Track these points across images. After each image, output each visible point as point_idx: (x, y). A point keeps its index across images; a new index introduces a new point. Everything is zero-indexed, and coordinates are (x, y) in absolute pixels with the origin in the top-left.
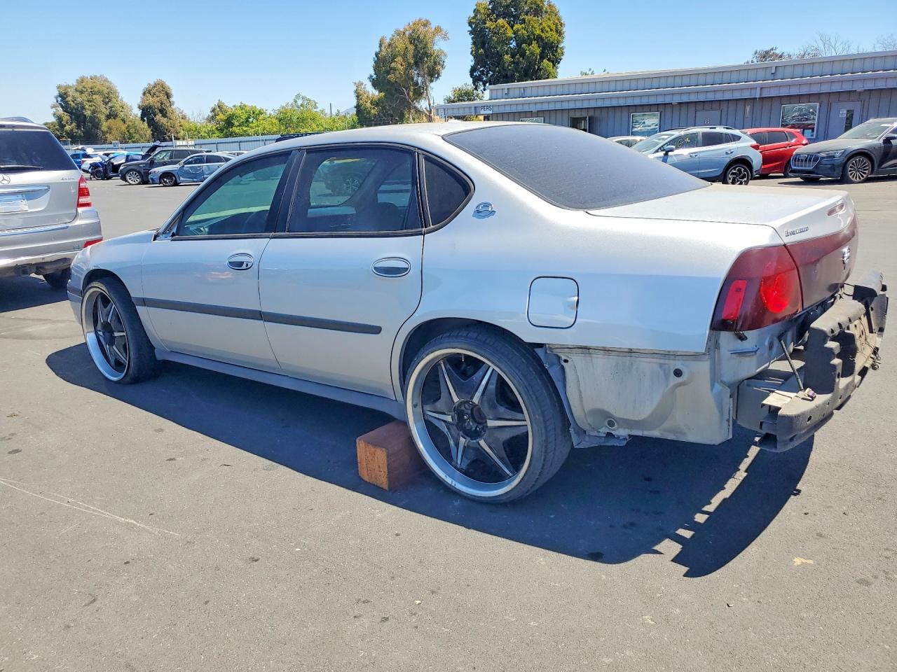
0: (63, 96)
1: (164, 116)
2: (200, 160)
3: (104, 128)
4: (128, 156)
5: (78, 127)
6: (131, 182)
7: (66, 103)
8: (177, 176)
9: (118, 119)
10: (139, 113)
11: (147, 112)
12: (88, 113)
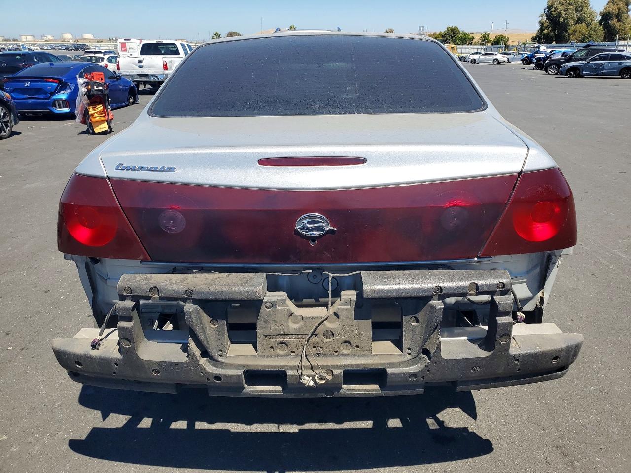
0: (549, 8)
1: (619, 20)
2: (605, 58)
3: (571, 31)
4: (564, 53)
5: (554, 30)
6: (550, 73)
7: (550, 13)
8: (581, 70)
9: (583, 23)
10: (599, 18)
11: (606, 17)
12: (561, 20)
